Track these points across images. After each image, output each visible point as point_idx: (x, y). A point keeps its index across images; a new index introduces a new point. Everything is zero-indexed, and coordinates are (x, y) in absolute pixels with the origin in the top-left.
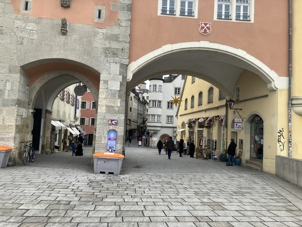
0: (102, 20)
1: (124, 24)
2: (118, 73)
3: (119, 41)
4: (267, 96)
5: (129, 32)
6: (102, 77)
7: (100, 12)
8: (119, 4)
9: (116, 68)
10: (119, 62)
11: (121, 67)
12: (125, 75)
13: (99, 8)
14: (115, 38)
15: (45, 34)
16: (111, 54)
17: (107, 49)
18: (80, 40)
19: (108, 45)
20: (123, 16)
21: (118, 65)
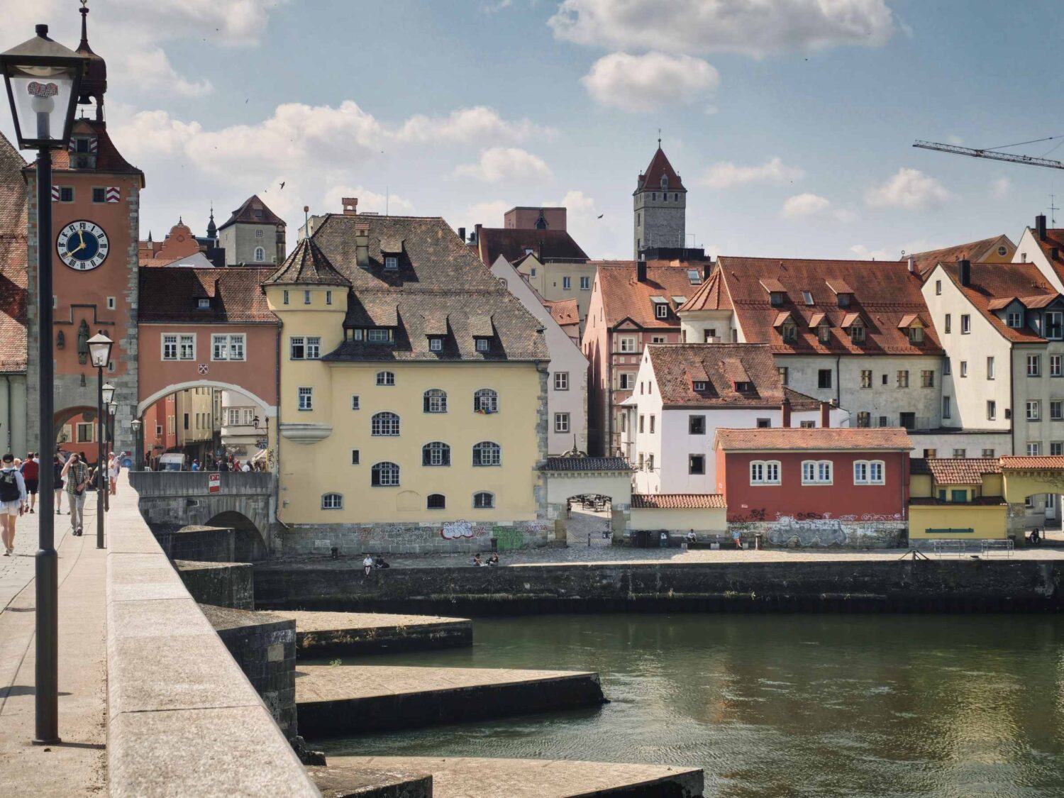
0: (114, 371)
1: (132, 372)
2: (129, 414)
3: (129, 387)
5: (136, 379)
6: (116, 418)
7: (111, 364)
8: (126, 356)
9: (127, 410)
10: (130, 405)
11: (131, 408)
12: (135, 414)
13: (110, 361)
15: (68, 387)
16: (123, 398)
19: (119, 392)
20: (131, 366)
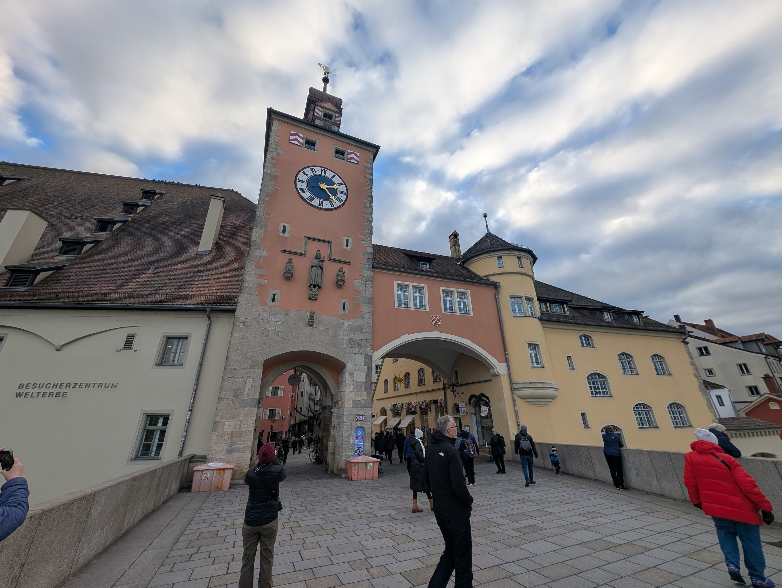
0: (347, 312)
1: (366, 316)
2: (364, 364)
3: (364, 333)
4: (491, 380)
5: (371, 324)
6: (348, 369)
7: (344, 304)
8: (361, 297)
9: (361, 359)
10: (364, 353)
11: (366, 358)
12: (370, 366)
13: (344, 301)
14: (359, 329)
15: (292, 325)
16: (356, 345)
17: (352, 340)
18: (326, 331)
19: (353, 337)
20: (366, 309)
21: (363, 356)
